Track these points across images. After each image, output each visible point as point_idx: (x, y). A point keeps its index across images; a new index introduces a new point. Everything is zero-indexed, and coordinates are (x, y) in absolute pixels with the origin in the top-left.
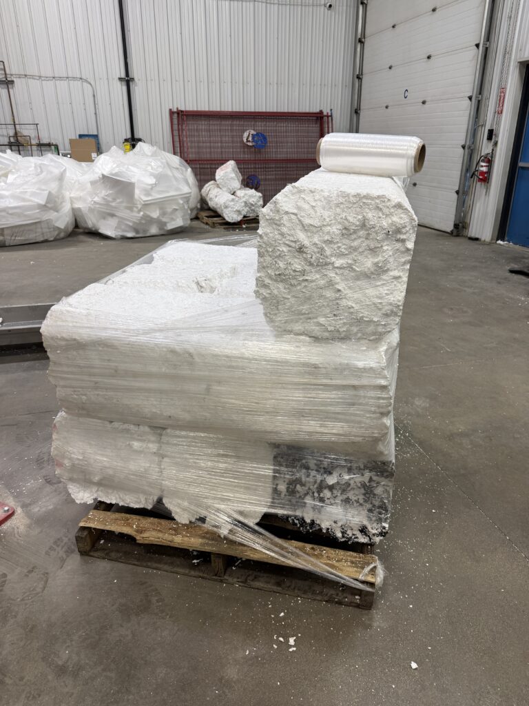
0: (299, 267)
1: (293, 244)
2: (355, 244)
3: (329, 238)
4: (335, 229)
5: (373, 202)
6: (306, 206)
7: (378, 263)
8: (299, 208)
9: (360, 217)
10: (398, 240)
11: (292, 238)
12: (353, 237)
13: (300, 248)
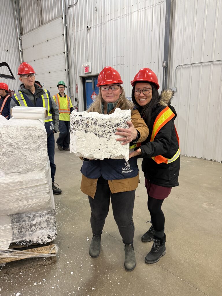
0: (10, 150)
1: (7, 143)
2: (29, 141)
3: (20, 140)
4: (21, 137)
5: (32, 129)
6: (10, 131)
7: (37, 146)
8: (8, 132)
9: (29, 133)
10: (42, 139)
11: (7, 141)
12: (28, 139)
13: (10, 144)
